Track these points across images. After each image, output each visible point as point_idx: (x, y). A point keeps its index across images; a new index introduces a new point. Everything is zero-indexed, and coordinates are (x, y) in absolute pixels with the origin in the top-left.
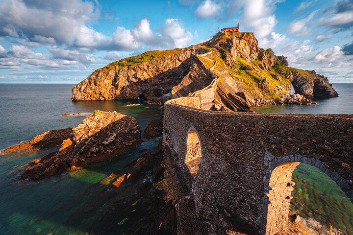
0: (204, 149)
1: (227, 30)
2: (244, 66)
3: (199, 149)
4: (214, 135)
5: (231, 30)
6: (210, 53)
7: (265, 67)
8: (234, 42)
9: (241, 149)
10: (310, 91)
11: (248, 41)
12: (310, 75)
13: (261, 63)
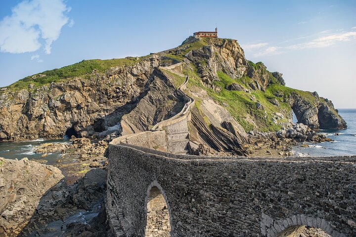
0: (175, 217)
1: (201, 34)
2: (229, 84)
3: (166, 217)
4: (188, 194)
5: (207, 35)
6: (178, 64)
7: (257, 86)
8: (212, 50)
9: (229, 213)
10: (314, 119)
11: (231, 51)
12: (313, 98)
13: (252, 81)
